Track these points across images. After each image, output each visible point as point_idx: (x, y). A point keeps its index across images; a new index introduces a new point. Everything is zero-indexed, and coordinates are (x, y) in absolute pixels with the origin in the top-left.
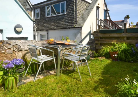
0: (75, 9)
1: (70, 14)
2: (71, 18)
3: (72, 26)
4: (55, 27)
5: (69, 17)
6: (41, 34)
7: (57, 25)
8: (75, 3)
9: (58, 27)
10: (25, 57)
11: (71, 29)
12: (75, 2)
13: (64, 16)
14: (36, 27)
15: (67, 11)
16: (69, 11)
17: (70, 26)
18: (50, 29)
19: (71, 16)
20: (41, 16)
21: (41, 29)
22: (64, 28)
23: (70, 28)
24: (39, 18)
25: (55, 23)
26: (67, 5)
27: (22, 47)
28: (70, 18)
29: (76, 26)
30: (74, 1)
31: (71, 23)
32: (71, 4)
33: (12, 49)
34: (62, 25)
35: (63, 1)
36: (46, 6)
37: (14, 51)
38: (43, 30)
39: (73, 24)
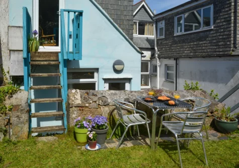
0: (233, 18)
1: (221, 29)
2: (224, 37)
3: (226, 53)
4: (192, 54)
5: (220, 35)
6: (166, 65)
7: (194, 50)
8: (232, 7)
9: (197, 54)
10: (113, 114)
11: (222, 58)
12: (233, 4)
13: (208, 33)
14: (159, 53)
15: (214, 23)
16: (220, 22)
17: (221, 53)
18: (181, 57)
19: (224, 32)
20: (168, 33)
21: (167, 55)
22: (209, 56)
23: (220, 56)
24: (163, 37)
25: (192, 46)
26: (215, 12)
27: (109, 100)
28: (221, 37)
29: (233, 53)
30: (231, 3)
31: (223, 46)
32: (224, 8)
33: (97, 103)
34: (205, 51)
35: (208, 5)
36: (176, 16)
37: (99, 105)
38: (169, 58)
39: (228, 49)
